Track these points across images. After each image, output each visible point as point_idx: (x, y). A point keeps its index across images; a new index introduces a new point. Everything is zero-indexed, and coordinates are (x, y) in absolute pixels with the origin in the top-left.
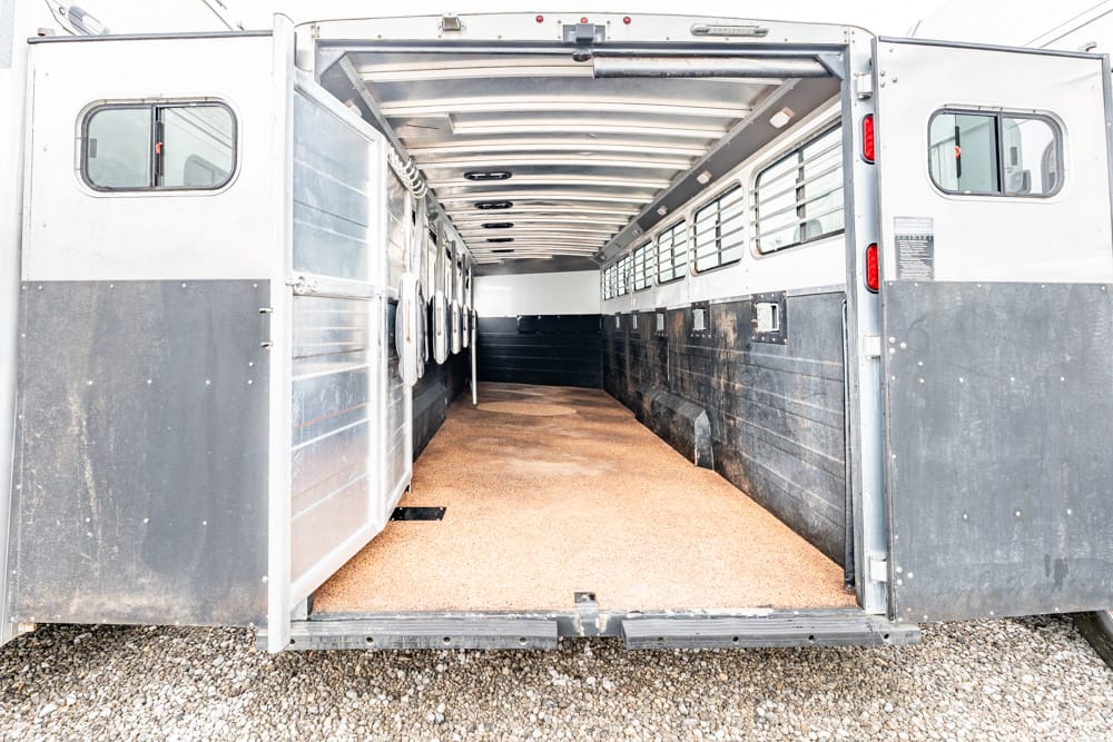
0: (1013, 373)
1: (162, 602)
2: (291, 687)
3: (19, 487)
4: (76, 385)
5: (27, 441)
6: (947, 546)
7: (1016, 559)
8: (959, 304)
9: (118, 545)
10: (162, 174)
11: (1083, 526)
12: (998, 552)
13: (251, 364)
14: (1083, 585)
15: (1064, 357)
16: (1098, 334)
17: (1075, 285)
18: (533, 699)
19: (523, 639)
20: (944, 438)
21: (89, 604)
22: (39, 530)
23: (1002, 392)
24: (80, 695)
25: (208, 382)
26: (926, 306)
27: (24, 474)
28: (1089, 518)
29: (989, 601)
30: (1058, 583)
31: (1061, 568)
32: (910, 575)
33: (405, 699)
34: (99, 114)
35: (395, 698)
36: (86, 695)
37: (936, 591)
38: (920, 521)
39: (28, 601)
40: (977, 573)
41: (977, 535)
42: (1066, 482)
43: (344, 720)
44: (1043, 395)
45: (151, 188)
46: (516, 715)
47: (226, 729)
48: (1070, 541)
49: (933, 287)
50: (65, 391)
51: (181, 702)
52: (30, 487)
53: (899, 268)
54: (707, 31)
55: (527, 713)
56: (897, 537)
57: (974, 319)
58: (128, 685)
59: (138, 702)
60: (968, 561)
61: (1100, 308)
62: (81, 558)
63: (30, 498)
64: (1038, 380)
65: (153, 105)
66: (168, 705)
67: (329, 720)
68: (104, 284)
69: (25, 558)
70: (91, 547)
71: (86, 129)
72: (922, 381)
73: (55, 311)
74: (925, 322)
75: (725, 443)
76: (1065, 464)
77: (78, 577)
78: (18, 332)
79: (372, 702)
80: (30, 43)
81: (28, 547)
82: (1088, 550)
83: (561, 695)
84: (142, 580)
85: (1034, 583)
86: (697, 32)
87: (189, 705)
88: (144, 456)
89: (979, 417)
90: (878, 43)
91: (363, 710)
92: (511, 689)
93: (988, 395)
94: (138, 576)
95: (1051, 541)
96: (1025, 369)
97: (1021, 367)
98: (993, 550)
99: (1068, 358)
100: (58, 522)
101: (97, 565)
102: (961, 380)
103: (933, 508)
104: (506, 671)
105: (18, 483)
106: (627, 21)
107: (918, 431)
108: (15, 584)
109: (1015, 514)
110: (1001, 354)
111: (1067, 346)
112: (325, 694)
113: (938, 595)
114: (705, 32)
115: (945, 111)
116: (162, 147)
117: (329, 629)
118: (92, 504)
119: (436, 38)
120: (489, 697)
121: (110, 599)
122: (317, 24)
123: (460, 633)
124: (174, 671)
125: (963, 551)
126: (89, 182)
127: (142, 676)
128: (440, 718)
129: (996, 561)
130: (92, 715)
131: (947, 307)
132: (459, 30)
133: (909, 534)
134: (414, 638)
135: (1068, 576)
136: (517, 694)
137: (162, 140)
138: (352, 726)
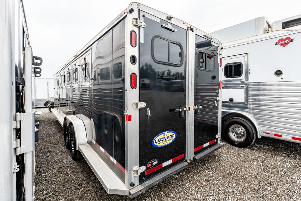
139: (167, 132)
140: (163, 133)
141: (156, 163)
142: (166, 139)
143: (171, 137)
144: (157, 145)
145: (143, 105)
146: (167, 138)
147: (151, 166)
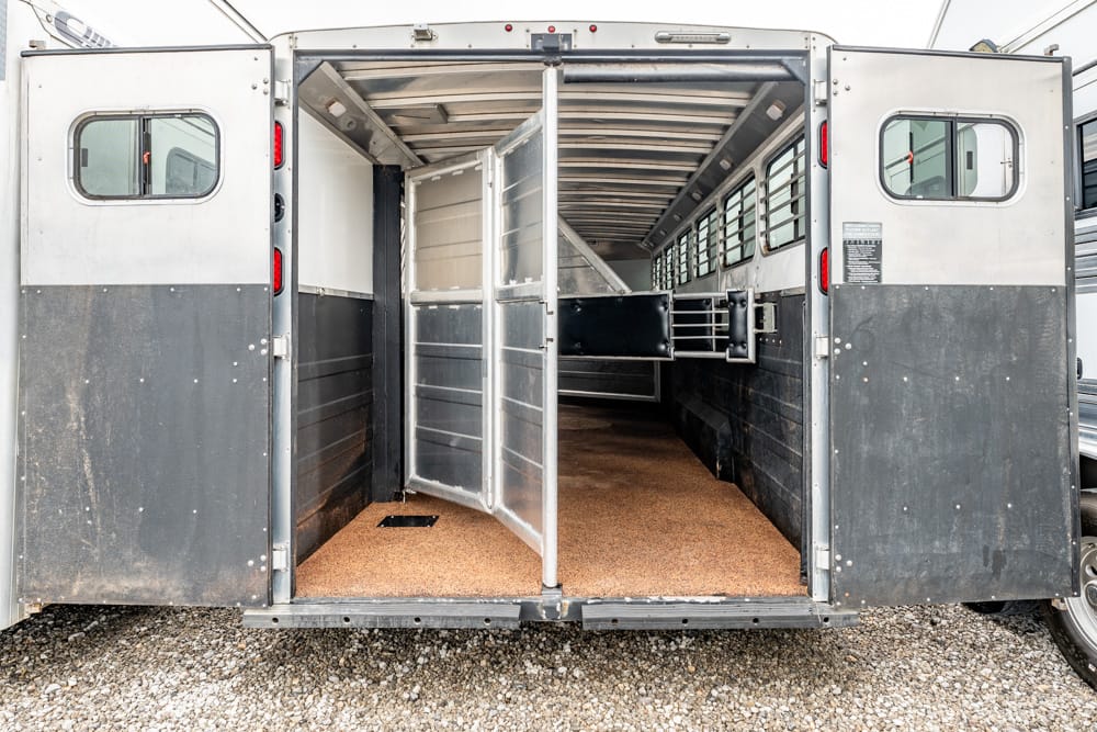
0: (959, 374)
1: (157, 584)
2: (277, 674)
3: (23, 478)
4: (73, 384)
5: (30, 435)
6: (886, 536)
7: (955, 550)
8: (906, 306)
9: (116, 532)
10: (150, 183)
11: (1023, 519)
12: (937, 543)
13: (236, 364)
14: (1021, 575)
15: (1011, 358)
16: (1045, 335)
17: (1023, 287)
18: (504, 684)
19: (487, 620)
20: (887, 434)
21: (90, 587)
22: (43, 517)
23: (946, 391)
24: (80, 678)
25: (196, 381)
26: (873, 308)
27: (28, 468)
28: (1030, 511)
29: (926, 588)
30: (996, 572)
31: (999, 559)
32: (849, 563)
33: (384, 683)
34: (89, 126)
35: (374, 682)
36: (86, 679)
37: (874, 579)
38: (861, 513)
39: (34, 583)
40: (915, 561)
41: (916, 526)
42: (1008, 478)
43: (325, 696)
44: (988, 393)
45: (140, 197)
46: (486, 694)
47: (217, 702)
48: (1009, 532)
49: (879, 289)
50: (64, 390)
51: (175, 683)
52: (34, 479)
53: (847, 271)
54: (670, 39)
55: (496, 693)
56: (837, 527)
57: (920, 321)
58: (124, 672)
59: (135, 684)
60: (907, 550)
61: (1049, 309)
62: (83, 544)
63: (34, 489)
64: (983, 379)
65: (141, 116)
66: (162, 686)
67: (311, 697)
68: (98, 288)
69: (31, 545)
70: (90, 534)
71: (77, 139)
72: (866, 380)
73: (53, 314)
74: (871, 324)
75: (742, 453)
76: (1008, 460)
77: (78, 562)
78: (19, 333)
79: (353, 684)
80: (23, 56)
81: (33, 534)
82: (1028, 542)
83: (531, 681)
84: (138, 564)
85: (972, 572)
86: (660, 40)
87: (182, 686)
88: (138, 450)
89: (923, 415)
90: (832, 52)
91: (344, 690)
92: (486, 677)
93: (932, 393)
94: (135, 560)
95: (990, 533)
96: (970, 368)
97: (966, 367)
98: (932, 540)
99: (1015, 359)
100: (60, 511)
101: (97, 550)
102: (905, 379)
103: (874, 501)
104: (483, 663)
105: (23, 475)
106: (593, 29)
107: (861, 427)
108: (22, 569)
109: (955, 508)
110: (946, 355)
111: (1014, 348)
112: (309, 679)
113: (876, 581)
114: (668, 40)
115: (900, 117)
116: (149, 156)
117: (310, 610)
118: (91, 494)
119: (409, 48)
120: (464, 683)
121: (109, 581)
122: (295, 35)
123: (429, 614)
124: (167, 662)
125: (902, 542)
126: (82, 191)
127: (136, 666)
128: (414, 696)
129: (935, 551)
130: (93, 693)
131: (893, 309)
132: (431, 39)
133: (848, 524)
134: (387, 618)
135: (1006, 567)
136: (490, 680)
137: (150, 151)
138: (332, 701)
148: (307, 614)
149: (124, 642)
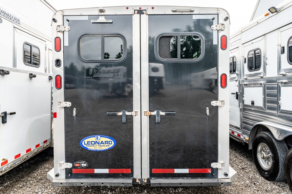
19: (123, 184)
106: (153, 8)
114: (175, 11)
119: (98, 14)
122: (63, 11)
123: (106, 182)
132: (104, 12)
134: (94, 183)
139: (101, 137)
140: (95, 137)
141: (85, 165)
142: (99, 144)
143: (108, 143)
144: (87, 147)
145: (69, 104)
146: (101, 143)
147: (80, 167)
148: (71, 182)
149: (16, 190)
